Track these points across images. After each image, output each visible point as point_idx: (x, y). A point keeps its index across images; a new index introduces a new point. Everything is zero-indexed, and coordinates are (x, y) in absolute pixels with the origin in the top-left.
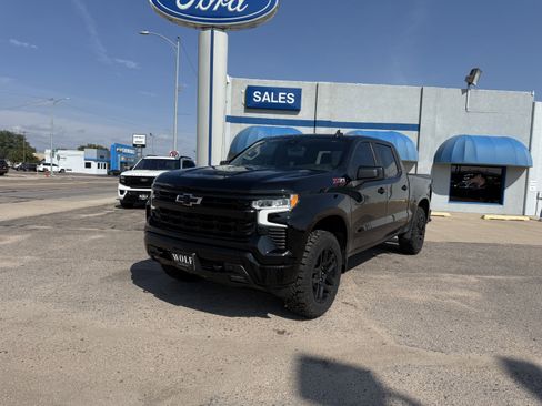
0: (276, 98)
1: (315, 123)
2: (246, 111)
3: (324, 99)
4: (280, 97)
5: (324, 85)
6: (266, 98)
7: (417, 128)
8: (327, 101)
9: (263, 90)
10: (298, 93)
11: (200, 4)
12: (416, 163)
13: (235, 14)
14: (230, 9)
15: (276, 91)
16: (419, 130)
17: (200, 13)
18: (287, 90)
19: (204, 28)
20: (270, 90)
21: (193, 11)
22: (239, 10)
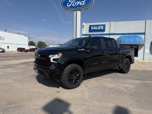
0: (98, 28)
1: (110, 34)
2: (89, 32)
3: (112, 27)
4: (99, 28)
5: (112, 23)
6: (95, 28)
7: (144, 34)
8: (113, 27)
9: (94, 26)
10: (104, 26)
11: (73, 5)
12: (144, 45)
13: (82, 6)
14: (81, 5)
15: (98, 26)
16: (145, 34)
17: (73, 7)
18: (101, 25)
19: (75, 11)
20: (96, 26)
21: (71, 7)
22: (83, 5)
